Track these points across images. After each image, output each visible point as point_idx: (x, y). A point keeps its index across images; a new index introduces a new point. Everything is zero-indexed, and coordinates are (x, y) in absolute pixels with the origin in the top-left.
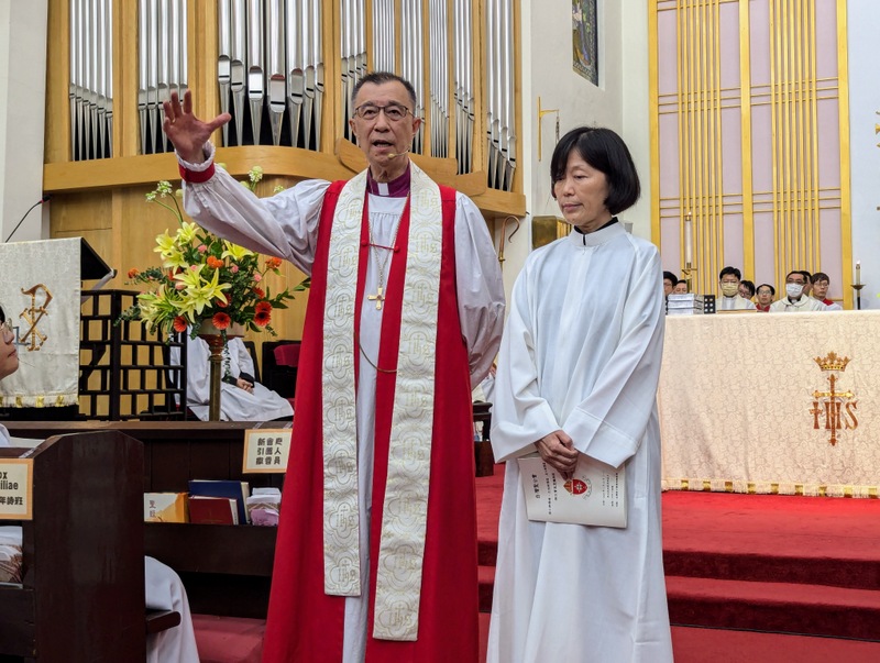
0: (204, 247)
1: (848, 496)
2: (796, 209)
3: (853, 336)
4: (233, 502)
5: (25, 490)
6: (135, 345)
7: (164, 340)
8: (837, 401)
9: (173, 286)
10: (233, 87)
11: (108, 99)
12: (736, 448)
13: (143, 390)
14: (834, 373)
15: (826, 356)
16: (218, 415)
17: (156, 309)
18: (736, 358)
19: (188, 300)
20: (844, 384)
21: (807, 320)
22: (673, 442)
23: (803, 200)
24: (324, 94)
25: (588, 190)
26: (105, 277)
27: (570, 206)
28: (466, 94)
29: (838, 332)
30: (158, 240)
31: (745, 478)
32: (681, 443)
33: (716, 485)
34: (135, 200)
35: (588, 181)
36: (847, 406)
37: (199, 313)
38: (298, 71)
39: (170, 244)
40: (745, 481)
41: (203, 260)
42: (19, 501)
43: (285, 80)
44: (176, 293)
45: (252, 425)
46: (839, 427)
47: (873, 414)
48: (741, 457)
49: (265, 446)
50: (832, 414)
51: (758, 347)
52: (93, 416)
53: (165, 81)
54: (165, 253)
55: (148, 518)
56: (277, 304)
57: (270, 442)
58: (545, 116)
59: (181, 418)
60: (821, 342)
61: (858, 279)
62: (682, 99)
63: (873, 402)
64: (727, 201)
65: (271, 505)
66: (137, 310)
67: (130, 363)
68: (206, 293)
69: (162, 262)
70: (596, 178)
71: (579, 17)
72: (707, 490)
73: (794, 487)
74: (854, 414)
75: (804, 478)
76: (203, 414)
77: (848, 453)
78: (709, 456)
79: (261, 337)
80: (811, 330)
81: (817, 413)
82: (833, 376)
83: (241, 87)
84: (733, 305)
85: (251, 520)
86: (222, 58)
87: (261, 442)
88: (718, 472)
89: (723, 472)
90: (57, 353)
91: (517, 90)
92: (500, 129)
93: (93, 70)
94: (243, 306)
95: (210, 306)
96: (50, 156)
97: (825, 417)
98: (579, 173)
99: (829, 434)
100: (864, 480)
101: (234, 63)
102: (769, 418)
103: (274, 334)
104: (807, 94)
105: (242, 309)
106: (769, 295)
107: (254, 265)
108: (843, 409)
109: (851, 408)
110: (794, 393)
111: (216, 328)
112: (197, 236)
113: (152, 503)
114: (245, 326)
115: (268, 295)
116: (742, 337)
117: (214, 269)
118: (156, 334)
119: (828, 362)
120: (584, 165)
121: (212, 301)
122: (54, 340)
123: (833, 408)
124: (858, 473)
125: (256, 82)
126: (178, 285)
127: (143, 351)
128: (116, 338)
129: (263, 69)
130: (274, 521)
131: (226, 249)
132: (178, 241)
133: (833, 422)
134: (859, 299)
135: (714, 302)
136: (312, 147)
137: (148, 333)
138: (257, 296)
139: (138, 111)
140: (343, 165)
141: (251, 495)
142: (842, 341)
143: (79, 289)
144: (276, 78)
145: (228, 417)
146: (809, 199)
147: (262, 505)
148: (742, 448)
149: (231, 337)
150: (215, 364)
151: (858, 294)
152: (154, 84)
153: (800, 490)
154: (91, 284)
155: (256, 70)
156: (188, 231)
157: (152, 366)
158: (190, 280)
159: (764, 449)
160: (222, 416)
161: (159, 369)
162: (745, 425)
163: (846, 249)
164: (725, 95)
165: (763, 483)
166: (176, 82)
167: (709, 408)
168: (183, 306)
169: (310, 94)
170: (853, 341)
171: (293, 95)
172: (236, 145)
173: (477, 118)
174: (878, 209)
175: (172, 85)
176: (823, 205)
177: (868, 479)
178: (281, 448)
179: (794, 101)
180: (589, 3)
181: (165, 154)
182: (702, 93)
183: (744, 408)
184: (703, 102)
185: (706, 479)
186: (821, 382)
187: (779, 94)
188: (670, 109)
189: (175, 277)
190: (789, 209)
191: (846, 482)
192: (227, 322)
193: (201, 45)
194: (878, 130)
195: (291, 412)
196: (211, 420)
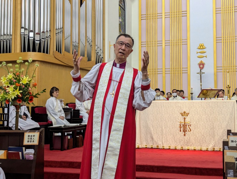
0: (15, 80)
1: (188, 150)
2: (176, 73)
3: (190, 107)
4: (20, 153)
7: (3, 106)
8: (186, 124)
9: (6, 91)
10: (25, 36)
12: (160, 136)
14: (185, 117)
15: (183, 112)
17: (1, 97)
18: (160, 112)
19: (10, 95)
20: (188, 120)
21: (178, 103)
22: (143, 135)
23: (178, 71)
24: (51, 38)
28: (90, 40)
29: (186, 106)
30: (2, 78)
31: (162, 145)
32: (145, 135)
33: (154, 146)
36: (188, 126)
38: (43, 32)
39: (5, 79)
40: (162, 146)
41: (15, 84)
43: (40, 34)
44: (6, 93)
46: (186, 131)
47: (195, 128)
48: (161, 139)
50: (184, 128)
51: (166, 110)
53: (6, 34)
54: (4, 82)
56: (35, 96)
57: (31, 136)
58: (111, 46)
59: (6, 129)
60: (182, 109)
61: (192, 92)
62: (147, 43)
63: (195, 125)
64: (159, 70)
65: (31, 154)
68: (15, 93)
69: (3, 84)
72: (152, 148)
73: (174, 147)
74: (190, 128)
75: (177, 145)
77: (188, 138)
78: (152, 139)
79: (31, 106)
80: (179, 105)
81: (180, 127)
82: (185, 118)
83: (27, 36)
84: (159, 98)
85: (25, 158)
86: (22, 28)
87: (29, 136)
88: (155, 143)
89: (156, 143)
91: (104, 39)
92: (99, 49)
94: (26, 97)
95: (16, 97)
97: (183, 129)
99: (184, 133)
100: (192, 145)
101: (25, 29)
102: (168, 129)
103: (34, 105)
104: (179, 43)
105: (25, 98)
106: (170, 95)
107: (29, 85)
108: (187, 126)
109: (189, 126)
110: (175, 122)
111: (18, 103)
112: (13, 77)
114: (26, 103)
115: (33, 94)
116: (161, 107)
117: (17, 86)
119: (184, 114)
123: (185, 126)
124: (191, 143)
125: (31, 35)
126: (7, 91)
129: (34, 31)
130: (32, 158)
131: (21, 81)
132: (7, 78)
133: (185, 130)
134: (192, 97)
136: (47, 53)
138: (30, 94)
140: (55, 58)
141: (26, 151)
142: (187, 108)
144: (37, 34)
146: (180, 70)
147: (29, 154)
148: (161, 137)
149: (22, 106)
150: (17, 113)
151: (192, 95)
152: (2, 34)
153: (176, 148)
155: (32, 31)
156: (10, 76)
158: (10, 89)
159: (167, 137)
161: (1, 114)
162: (162, 130)
163: (189, 84)
164: (158, 42)
165: (166, 146)
166: (9, 34)
167: (153, 126)
168: (8, 97)
169: (47, 38)
170: (190, 109)
171: (42, 38)
172: (25, 52)
173: (93, 46)
174: (197, 73)
175: (8, 35)
176: (183, 72)
177: (194, 145)
178: (34, 138)
179: (176, 44)
180: (123, 17)
181: (5, 54)
182: (152, 42)
183: (162, 126)
184: (152, 44)
185: (152, 145)
186: (182, 119)
187: (172, 42)
188: (144, 46)
189: (6, 89)
190: (174, 73)
191: (188, 146)
192: (21, 101)
193: (16, 24)
194: (197, 53)
195: (39, 127)
196: (15, 129)
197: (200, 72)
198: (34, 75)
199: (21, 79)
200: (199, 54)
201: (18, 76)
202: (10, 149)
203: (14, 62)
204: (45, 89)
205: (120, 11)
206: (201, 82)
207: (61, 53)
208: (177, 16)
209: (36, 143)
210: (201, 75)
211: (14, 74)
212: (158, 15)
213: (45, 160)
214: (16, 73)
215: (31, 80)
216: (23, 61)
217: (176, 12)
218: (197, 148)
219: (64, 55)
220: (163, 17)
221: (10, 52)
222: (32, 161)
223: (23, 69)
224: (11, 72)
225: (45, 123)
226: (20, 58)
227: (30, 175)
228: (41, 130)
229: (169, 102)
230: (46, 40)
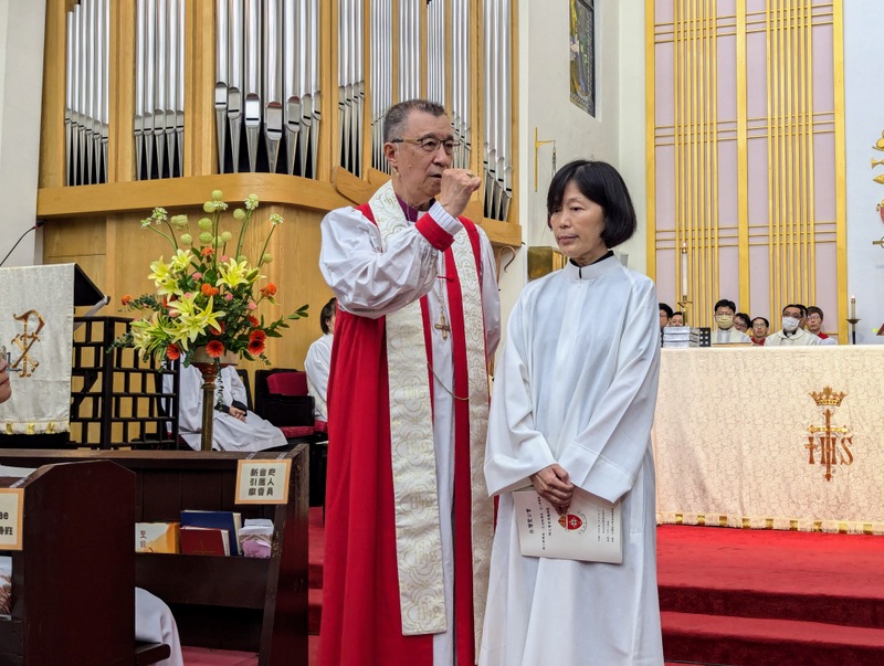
0: (199, 275)
1: (843, 532)
2: (791, 242)
3: (850, 371)
4: (225, 533)
5: (15, 521)
6: (127, 372)
7: (157, 367)
8: (832, 436)
9: (167, 313)
10: (229, 114)
11: (104, 125)
12: (731, 482)
13: (135, 418)
14: (829, 407)
15: (822, 391)
16: (210, 444)
17: (149, 337)
18: (732, 392)
19: (182, 327)
20: (840, 418)
21: (803, 354)
22: (667, 475)
23: (798, 235)
24: (321, 122)
25: (585, 223)
26: (98, 304)
27: (566, 238)
28: (463, 123)
29: (834, 367)
30: (152, 267)
31: (739, 512)
32: (676, 477)
33: (710, 519)
34: (130, 225)
35: (585, 214)
36: (843, 441)
37: (193, 341)
38: (295, 99)
39: (165, 271)
40: (739, 516)
41: (198, 288)
42: (8, 530)
43: (282, 108)
44: (170, 321)
45: (245, 455)
46: (834, 462)
47: (869, 450)
48: (736, 491)
49: (258, 477)
50: (827, 449)
51: (754, 381)
52: (84, 444)
53: (162, 108)
54: (160, 280)
55: (139, 548)
56: (271, 332)
57: (263, 472)
58: (542, 147)
59: (172, 447)
60: (817, 376)
61: (853, 313)
62: (679, 131)
63: (868, 437)
64: (723, 233)
65: (262, 537)
66: (130, 337)
67: (122, 390)
68: (200, 321)
69: (157, 289)
70: (593, 211)
71: (576, 48)
72: (701, 525)
73: (788, 523)
74: (850, 449)
75: (798, 514)
76: (195, 442)
77: (843, 489)
78: (703, 490)
79: (253, 367)
80: (807, 364)
81: (812, 448)
82: (828, 411)
83: (237, 114)
84: (728, 338)
85: (242, 552)
86: (219, 85)
87: (254, 472)
88: (712, 507)
89: (718, 506)
90: (49, 379)
91: (514, 120)
92: (497, 159)
93: (89, 96)
94: (237, 334)
95: (204, 333)
96: (44, 181)
97: (820, 452)
98: (576, 205)
99: (824, 470)
100: (859, 516)
101: (231, 90)
102: (764, 453)
103: (267, 363)
104: (804, 128)
105: (236, 337)
106: (763, 328)
107: (249, 293)
108: (839, 444)
109: (847, 443)
110: (789, 428)
111: (209, 356)
112: (192, 263)
113: (143, 533)
114: (239, 354)
115: (262, 323)
116: (737, 370)
117: (208, 297)
118: (149, 361)
119: (824, 397)
120: (581, 197)
121: (206, 329)
122: (46, 366)
123: (828, 443)
124: (853, 509)
125: (253, 109)
126: (172, 312)
127: (136, 378)
128: (108, 366)
129: (260, 96)
130: (266, 553)
131: (221, 277)
132: (172, 268)
133: (828, 457)
134: (854, 333)
135: (709, 335)
136: (309, 175)
137: (141, 360)
138: (252, 324)
139: (134, 137)
140: (340, 193)
141: (243, 526)
142: (838, 376)
143: (72, 315)
144: (274, 105)
145: (219, 445)
146: (805, 233)
147: (254, 536)
148: (737, 482)
149: (225, 366)
150: (208, 392)
151: (854, 328)
152: (150, 110)
153: (795, 525)
154: (85, 311)
155: (253, 97)
156: (183, 259)
157: (144, 393)
158: (184, 307)
159: (759, 484)
160: (215, 445)
161: (151, 397)
162: (740, 459)
163: (840, 283)
164: (721, 127)
165: (757, 517)
166: (172, 108)
167: (704, 442)
168: (177, 334)
169: (307, 122)
170: (849, 376)
171: (290, 122)
172: (232, 172)
173: (474, 147)
174: (874, 243)
175: (169, 112)
176: (819, 238)
177: (864, 515)
178: (274, 479)
179: (790, 134)
180: (586, 34)
181: (161, 181)
182: (698, 125)
183: (739, 441)
184: (699, 134)
185: (701, 513)
186: (816, 417)
187: (776, 127)
188: (667, 141)
189: (169, 304)
190: (784, 242)
191: (842, 518)
192: (220, 350)
193: (198, 71)
194: (874, 165)
195: (284, 442)
198: (266, 255)
199: (221, 269)
201: (209, 259)
202: (190, 520)
203: (195, 211)
204: (306, 307)
205: (574, 11)
207: (357, 174)
208: (796, 26)
209: (280, 496)
211: (194, 251)
212: (720, 23)
213: (310, 561)
214: (202, 248)
215: (256, 273)
216: (226, 206)
217: (788, 9)
218: (877, 526)
219: (369, 182)
220: (741, 30)
221: (176, 175)
222: (266, 561)
223: (226, 235)
224: (185, 246)
225: (304, 430)
226: (217, 193)
227: (261, 612)
228: (295, 452)
229: (768, 351)
230: (304, 127)
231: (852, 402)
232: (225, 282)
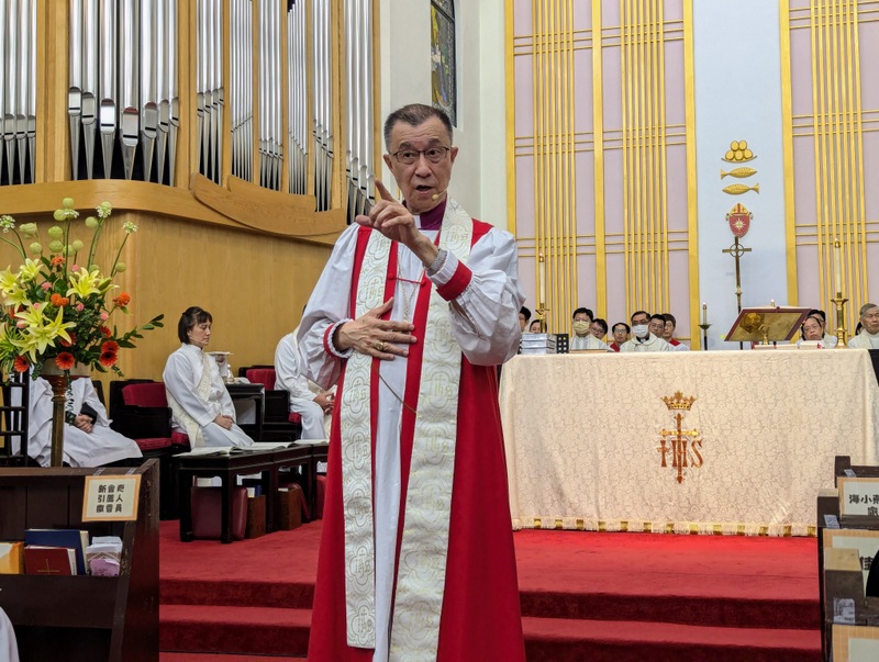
0: (48, 284)
1: (694, 533)
2: (646, 251)
3: (699, 376)
4: (71, 552)
7: (5, 380)
8: (683, 439)
9: (15, 324)
10: (83, 120)
12: (587, 486)
14: (680, 412)
15: (673, 395)
18: (587, 397)
19: (30, 339)
20: (691, 422)
21: (654, 360)
22: (526, 480)
23: (652, 242)
24: (179, 128)
28: (325, 131)
29: (684, 373)
31: (595, 515)
32: (534, 482)
33: (568, 523)
36: (693, 444)
37: (41, 353)
38: (152, 105)
39: (12, 281)
40: (596, 520)
41: (47, 297)
43: (139, 114)
44: (17, 332)
45: (92, 471)
46: (685, 465)
47: (718, 453)
48: (592, 496)
49: (107, 493)
50: (678, 453)
51: (608, 387)
53: (12, 112)
54: (7, 290)
56: (125, 343)
57: (111, 489)
60: (669, 382)
61: (705, 319)
62: (538, 141)
63: (717, 440)
64: (580, 242)
65: (111, 554)
68: (49, 332)
69: (4, 299)
72: (559, 529)
73: (642, 525)
74: (700, 452)
75: (652, 516)
77: (694, 491)
78: (561, 494)
79: (108, 377)
80: (659, 370)
81: (664, 451)
82: (679, 415)
83: (92, 119)
84: (586, 344)
85: (90, 570)
86: (73, 90)
87: (102, 489)
88: (569, 511)
92: (359, 167)
94: (89, 345)
95: (53, 345)
97: (672, 455)
99: (676, 472)
100: (709, 517)
101: (85, 95)
102: (618, 457)
103: (120, 374)
104: (657, 139)
105: (87, 349)
106: (624, 334)
107: (101, 303)
108: (689, 448)
109: (697, 446)
110: (642, 432)
111: (59, 368)
112: (41, 272)
114: (89, 366)
115: (115, 334)
116: (592, 376)
117: (58, 307)
119: (675, 402)
121: (55, 340)
123: (679, 446)
124: (703, 510)
125: (108, 115)
126: (20, 323)
129: (116, 103)
130: (115, 572)
131: (72, 287)
132: (20, 278)
133: (680, 459)
134: (705, 338)
135: (567, 341)
136: (166, 181)
138: (104, 335)
140: (198, 200)
141: (90, 543)
142: (688, 381)
144: (129, 111)
146: (659, 241)
147: (101, 554)
148: (593, 486)
149: (76, 378)
150: (58, 404)
151: (705, 333)
153: (649, 527)
155: (108, 102)
156: (31, 268)
158: (32, 318)
159: (614, 487)
162: (596, 463)
163: (693, 290)
164: (579, 139)
165: (613, 521)
166: (23, 113)
167: (561, 447)
168: (25, 346)
169: (164, 128)
170: (698, 381)
171: (147, 128)
172: (86, 178)
173: (336, 155)
174: (724, 251)
175: (20, 117)
176: (672, 246)
177: (713, 516)
178: (123, 495)
179: (644, 146)
180: (447, 45)
181: (11, 187)
183: (595, 446)
184: (557, 144)
185: (558, 517)
186: (668, 421)
187: (631, 138)
188: (526, 151)
189: (17, 315)
190: (639, 251)
191: (692, 519)
192: (71, 362)
193: (51, 76)
194: (723, 176)
195: (140, 455)
196: (53, 464)
197: (734, 247)
198: (120, 264)
199: (71, 278)
200: (731, 182)
201: (59, 269)
202: (35, 539)
203: (45, 218)
204: (161, 317)
205: (435, 22)
206: (738, 284)
207: (217, 181)
208: (648, 41)
209: (129, 512)
210: (737, 258)
211: (44, 260)
212: (577, 37)
213: (161, 576)
214: (52, 257)
215: (108, 283)
216: (77, 214)
217: (641, 24)
218: (726, 527)
219: (229, 189)
220: (597, 44)
221: (28, 180)
222: (114, 579)
223: (78, 243)
224: (33, 255)
225: (161, 442)
226: (68, 200)
227: (109, 632)
228: (145, 467)
229: (622, 357)
230: (161, 133)
231: (702, 407)
232: (76, 291)
